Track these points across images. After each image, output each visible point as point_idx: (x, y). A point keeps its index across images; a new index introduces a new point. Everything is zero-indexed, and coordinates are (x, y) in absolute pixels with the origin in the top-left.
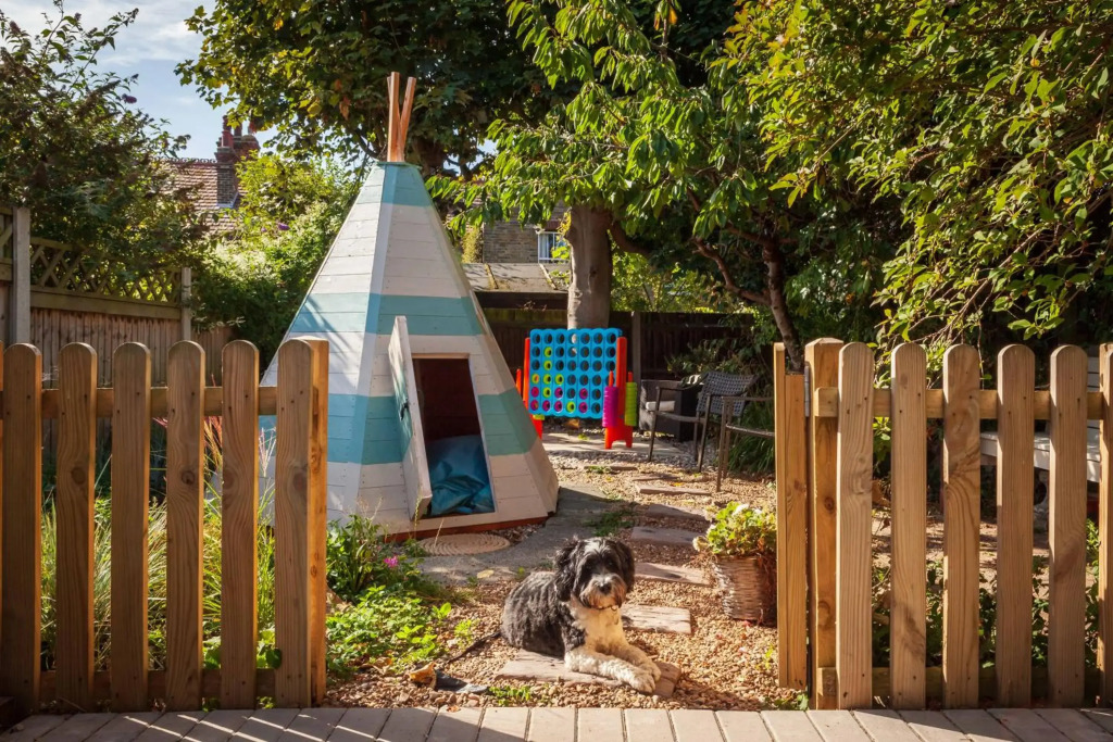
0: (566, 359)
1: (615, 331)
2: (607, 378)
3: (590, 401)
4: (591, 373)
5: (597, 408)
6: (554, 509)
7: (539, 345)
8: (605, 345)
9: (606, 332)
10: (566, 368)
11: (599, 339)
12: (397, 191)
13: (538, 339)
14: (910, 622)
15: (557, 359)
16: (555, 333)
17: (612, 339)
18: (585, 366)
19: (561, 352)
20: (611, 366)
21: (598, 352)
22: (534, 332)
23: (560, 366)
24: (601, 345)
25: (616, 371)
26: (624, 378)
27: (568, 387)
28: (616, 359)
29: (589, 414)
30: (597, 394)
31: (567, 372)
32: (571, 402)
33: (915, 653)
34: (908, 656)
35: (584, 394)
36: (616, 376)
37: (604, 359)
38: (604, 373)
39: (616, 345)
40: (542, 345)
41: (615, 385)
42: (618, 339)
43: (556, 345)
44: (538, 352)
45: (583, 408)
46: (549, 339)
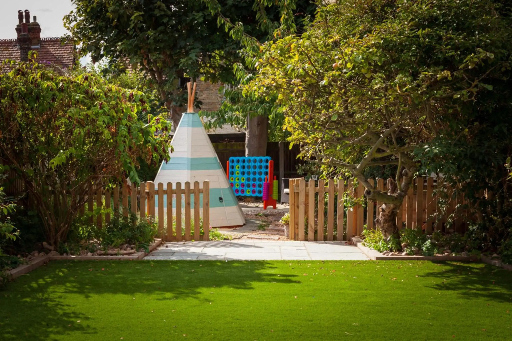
0: (246, 170)
1: (268, 158)
2: (265, 179)
3: (257, 189)
4: (257, 176)
5: (260, 192)
6: (245, 223)
7: (233, 164)
8: (264, 164)
9: (264, 158)
10: (246, 175)
11: (261, 161)
12: (192, 123)
13: (233, 161)
14: (311, 227)
15: (242, 170)
16: (241, 159)
17: (267, 161)
18: (255, 173)
19: (244, 167)
20: (266, 173)
21: (261, 167)
22: (231, 158)
23: (243, 173)
24: (262, 164)
25: (268, 176)
26: (272, 179)
27: (247, 182)
28: (268, 170)
29: (257, 194)
30: (260, 186)
31: (246, 176)
32: (249, 189)
33: (312, 232)
34: (311, 233)
35: (254, 185)
36: (269, 178)
37: (263, 170)
38: (263, 176)
39: (269, 164)
40: (235, 164)
41: (268, 182)
42: (269, 161)
43: (241, 164)
44: (233, 167)
45: (254, 192)
46: (238, 161)
